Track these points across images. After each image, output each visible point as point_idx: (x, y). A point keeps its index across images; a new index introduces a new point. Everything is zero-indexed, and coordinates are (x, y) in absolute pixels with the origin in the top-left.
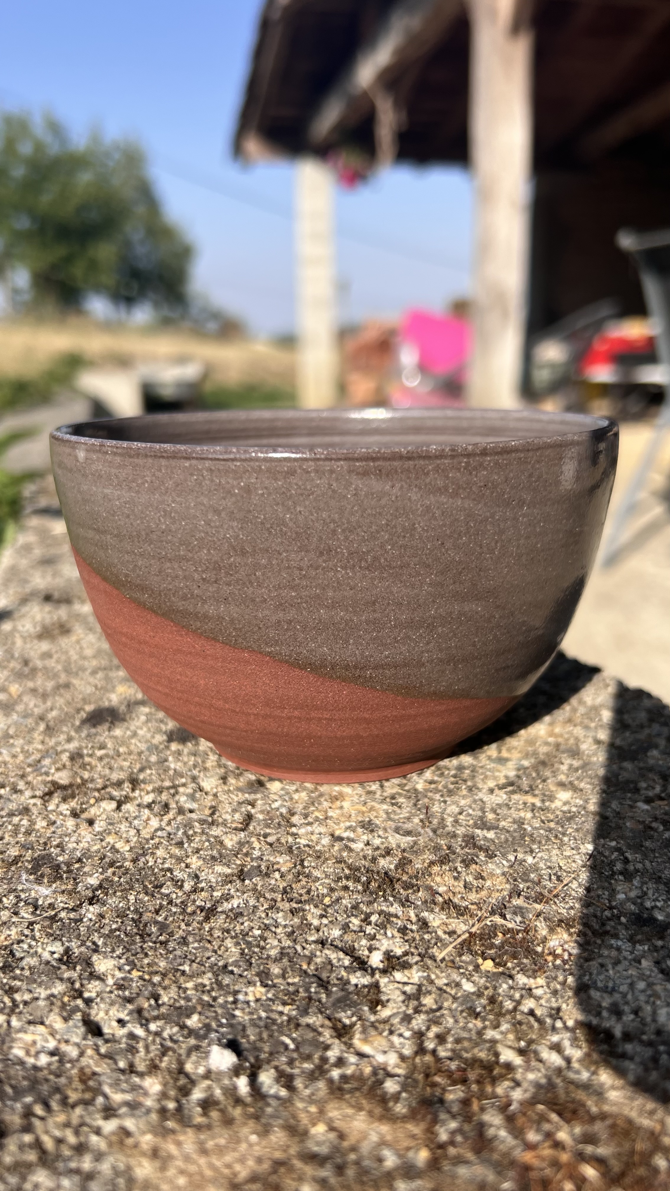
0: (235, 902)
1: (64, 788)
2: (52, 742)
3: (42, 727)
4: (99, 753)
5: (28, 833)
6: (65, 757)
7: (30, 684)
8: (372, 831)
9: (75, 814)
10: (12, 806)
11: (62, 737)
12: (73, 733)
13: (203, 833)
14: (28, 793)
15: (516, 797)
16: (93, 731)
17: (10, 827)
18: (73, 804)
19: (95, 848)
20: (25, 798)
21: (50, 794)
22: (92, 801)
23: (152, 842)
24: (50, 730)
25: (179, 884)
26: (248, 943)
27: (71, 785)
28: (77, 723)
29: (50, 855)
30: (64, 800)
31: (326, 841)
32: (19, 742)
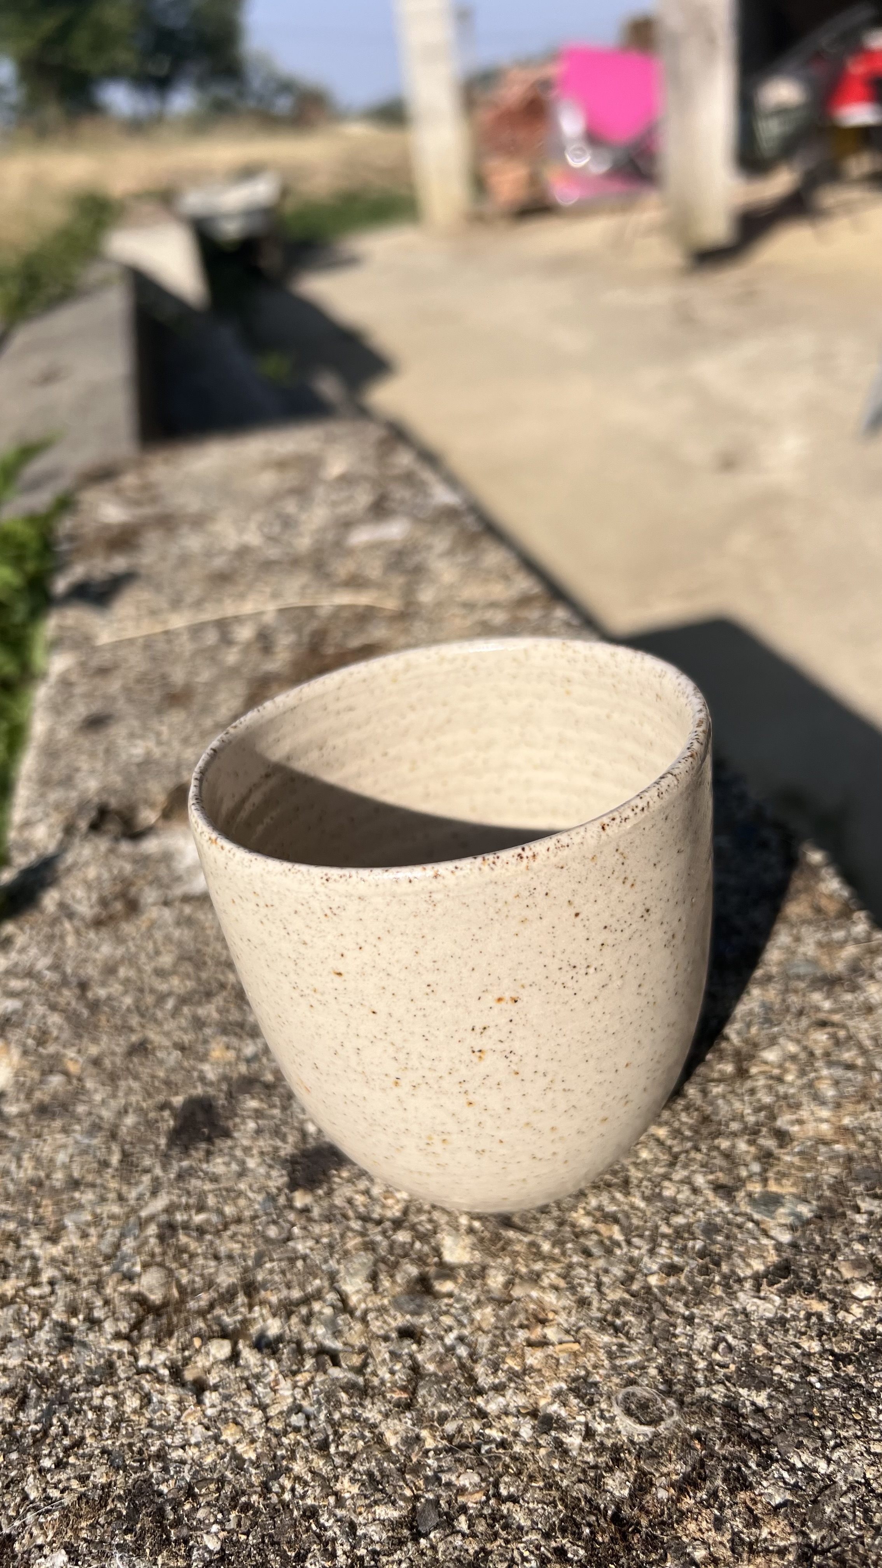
1: (156, 1310)
2: (132, 1197)
3: (116, 1156)
4: (198, 1220)
5: (115, 1428)
6: (152, 1234)
7: (93, 1048)
8: (591, 1403)
9: (176, 1374)
10: (89, 1360)
12: (158, 1171)
13: (355, 1418)
14: (109, 1328)
15: (794, 1301)
16: (185, 1164)
17: (90, 1415)
18: (170, 1351)
19: (208, 1460)
20: (107, 1339)
21: (138, 1326)
22: (197, 1342)
23: (285, 1441)
24: (127, 1166)
27: (165, 1304)
28: (163, 1141)
29: (147, 1481)
30: (159, 1343)
31: (526, 1432)
32: (87, 1197)
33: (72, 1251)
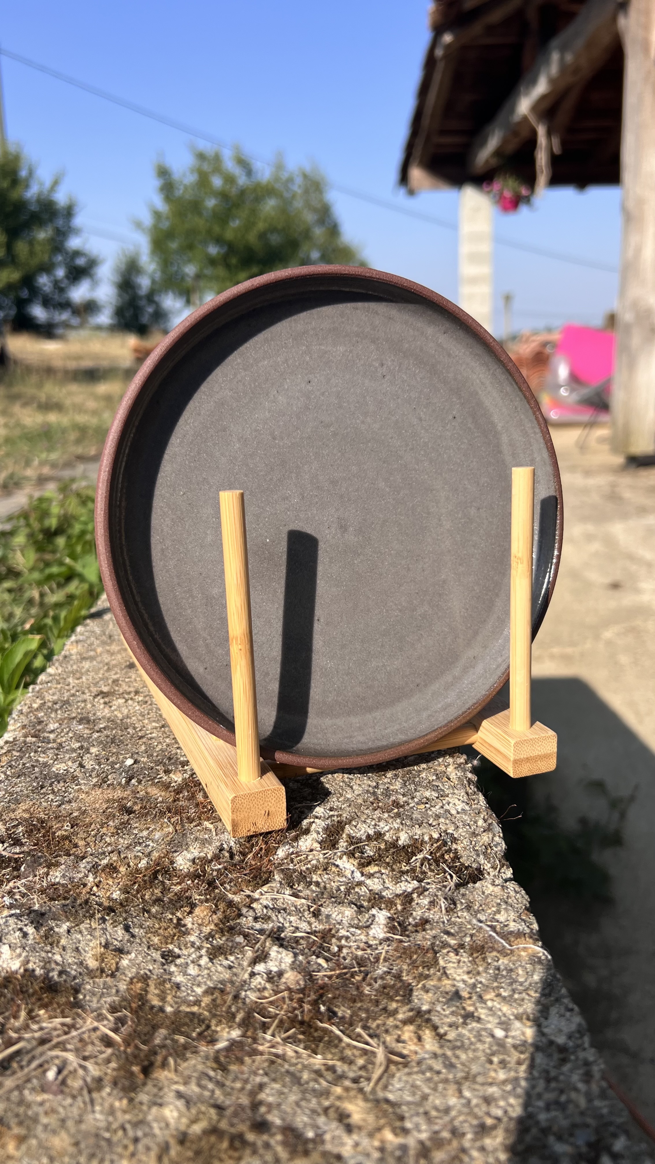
0: (154, 735)
1: (105, 693)
2: (106, 675)
3: (106, 668)
4: (127, 680)
5: (83, 709)
6: (110, 682)
7: (108, 648)
9: (105, 703)
11: (113, 672)
12: (119, 671)
14: (88, 695)
18: (107, 700)
19: (108, 715)
20: (87, 696)
21: (98, 695)
22: (115, 698)
24: (109, 670)
25: (135, 728)
26: (150, 747)
28: (123, 667)
30: (103, 698)
32: (92, 674)
33: (83, 682)
